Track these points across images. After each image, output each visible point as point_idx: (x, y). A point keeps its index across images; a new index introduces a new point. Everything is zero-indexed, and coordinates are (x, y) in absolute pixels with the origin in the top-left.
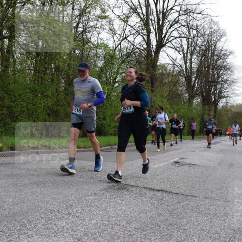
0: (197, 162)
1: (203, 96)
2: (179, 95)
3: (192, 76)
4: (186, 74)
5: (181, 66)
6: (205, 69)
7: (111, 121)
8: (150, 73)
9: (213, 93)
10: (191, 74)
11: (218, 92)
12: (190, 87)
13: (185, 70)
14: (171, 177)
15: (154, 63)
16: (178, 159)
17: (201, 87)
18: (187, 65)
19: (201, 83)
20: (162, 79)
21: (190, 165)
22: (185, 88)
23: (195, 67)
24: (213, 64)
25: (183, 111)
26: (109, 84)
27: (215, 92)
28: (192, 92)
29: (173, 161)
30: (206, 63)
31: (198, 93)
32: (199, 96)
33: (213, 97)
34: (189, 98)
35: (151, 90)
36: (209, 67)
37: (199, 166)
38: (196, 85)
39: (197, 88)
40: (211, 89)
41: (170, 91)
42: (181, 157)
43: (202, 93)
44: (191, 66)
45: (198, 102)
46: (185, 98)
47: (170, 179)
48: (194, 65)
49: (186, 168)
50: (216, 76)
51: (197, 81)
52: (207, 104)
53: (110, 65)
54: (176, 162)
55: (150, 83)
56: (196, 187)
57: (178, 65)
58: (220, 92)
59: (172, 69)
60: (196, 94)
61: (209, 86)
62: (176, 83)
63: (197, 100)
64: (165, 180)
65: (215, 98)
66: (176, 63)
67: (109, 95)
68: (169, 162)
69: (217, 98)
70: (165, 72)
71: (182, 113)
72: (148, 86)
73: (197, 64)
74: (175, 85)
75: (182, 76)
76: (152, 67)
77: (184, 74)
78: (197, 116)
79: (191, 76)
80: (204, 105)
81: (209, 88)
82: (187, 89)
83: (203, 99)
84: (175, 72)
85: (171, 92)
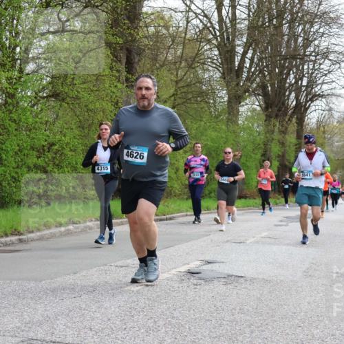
0: (248, 271)
1: (265, 95)
2: (202, 94)
3: (238, 42)
4: (222, 35)
5: (206, 16)
6: (270, 21)
7: (18, 167)
8: (122, 35)
9: (291, 85)
10: (234, 36)
11: (305, 83)
12: (231, 71)
13: (217, 27)
14: (176, 314)
15: (135, 7)
16: (198, 263)
17: (261, 71)
18: (224, 13)
19: (261, 59)
20: (156, 49)
21: (230, 279)
22: (218, 75)
23: (244, 16)
24: (292, 8)
25: (214, 134)
26: (9, 64)
27: (296, 82)
28: (238, 84)
29: (184, 269)
30: (274, 6)
31: (254, 86)
32: (256, 95)
33: (293, 95)
34: (229, 101)
35: (127, 80)
36: (280, 15)
37: (252, 280)
38: (248, 65)
39: (249, 72)
40: (288, 74)
41: (177, 82)
42: (208, 258)
43: (263, 87)
44: (234, 14)
45: (255, 110)
46: (218, 100)
47: (174, 321)
48: (241, 13)
49: (219, 287)
50: (300, 39)
51: (249, 55)
52: (277, 116)
53: (10, 11)
54: (191, 273)
55: (124, 61)
56: (240, 338)
57: (199, 11)
58: (312, 83)
59: (182, 24)
60: (247, 91)
61: (282, 67)
62: (194, 61)
63: (251, 106)
64: (161, 323)
65: (297, 98)
66: (193, 7)
67: (12, 96)
68: (174, 271)
69: (303, 99)
70: (164, 31)
71: (212, 140)
72: (118, 71)
73: (249, 10)
74: (190, 67)
75: (209, 41)
76: (129, 18)
77: (215, 37)
78: (250, 148)
79: (233, 40)
80: (268, 118)
81: (281, 73)
82: (223, 76)
83: (266, 102)
84: (191, 33)
85: (181, 84)
